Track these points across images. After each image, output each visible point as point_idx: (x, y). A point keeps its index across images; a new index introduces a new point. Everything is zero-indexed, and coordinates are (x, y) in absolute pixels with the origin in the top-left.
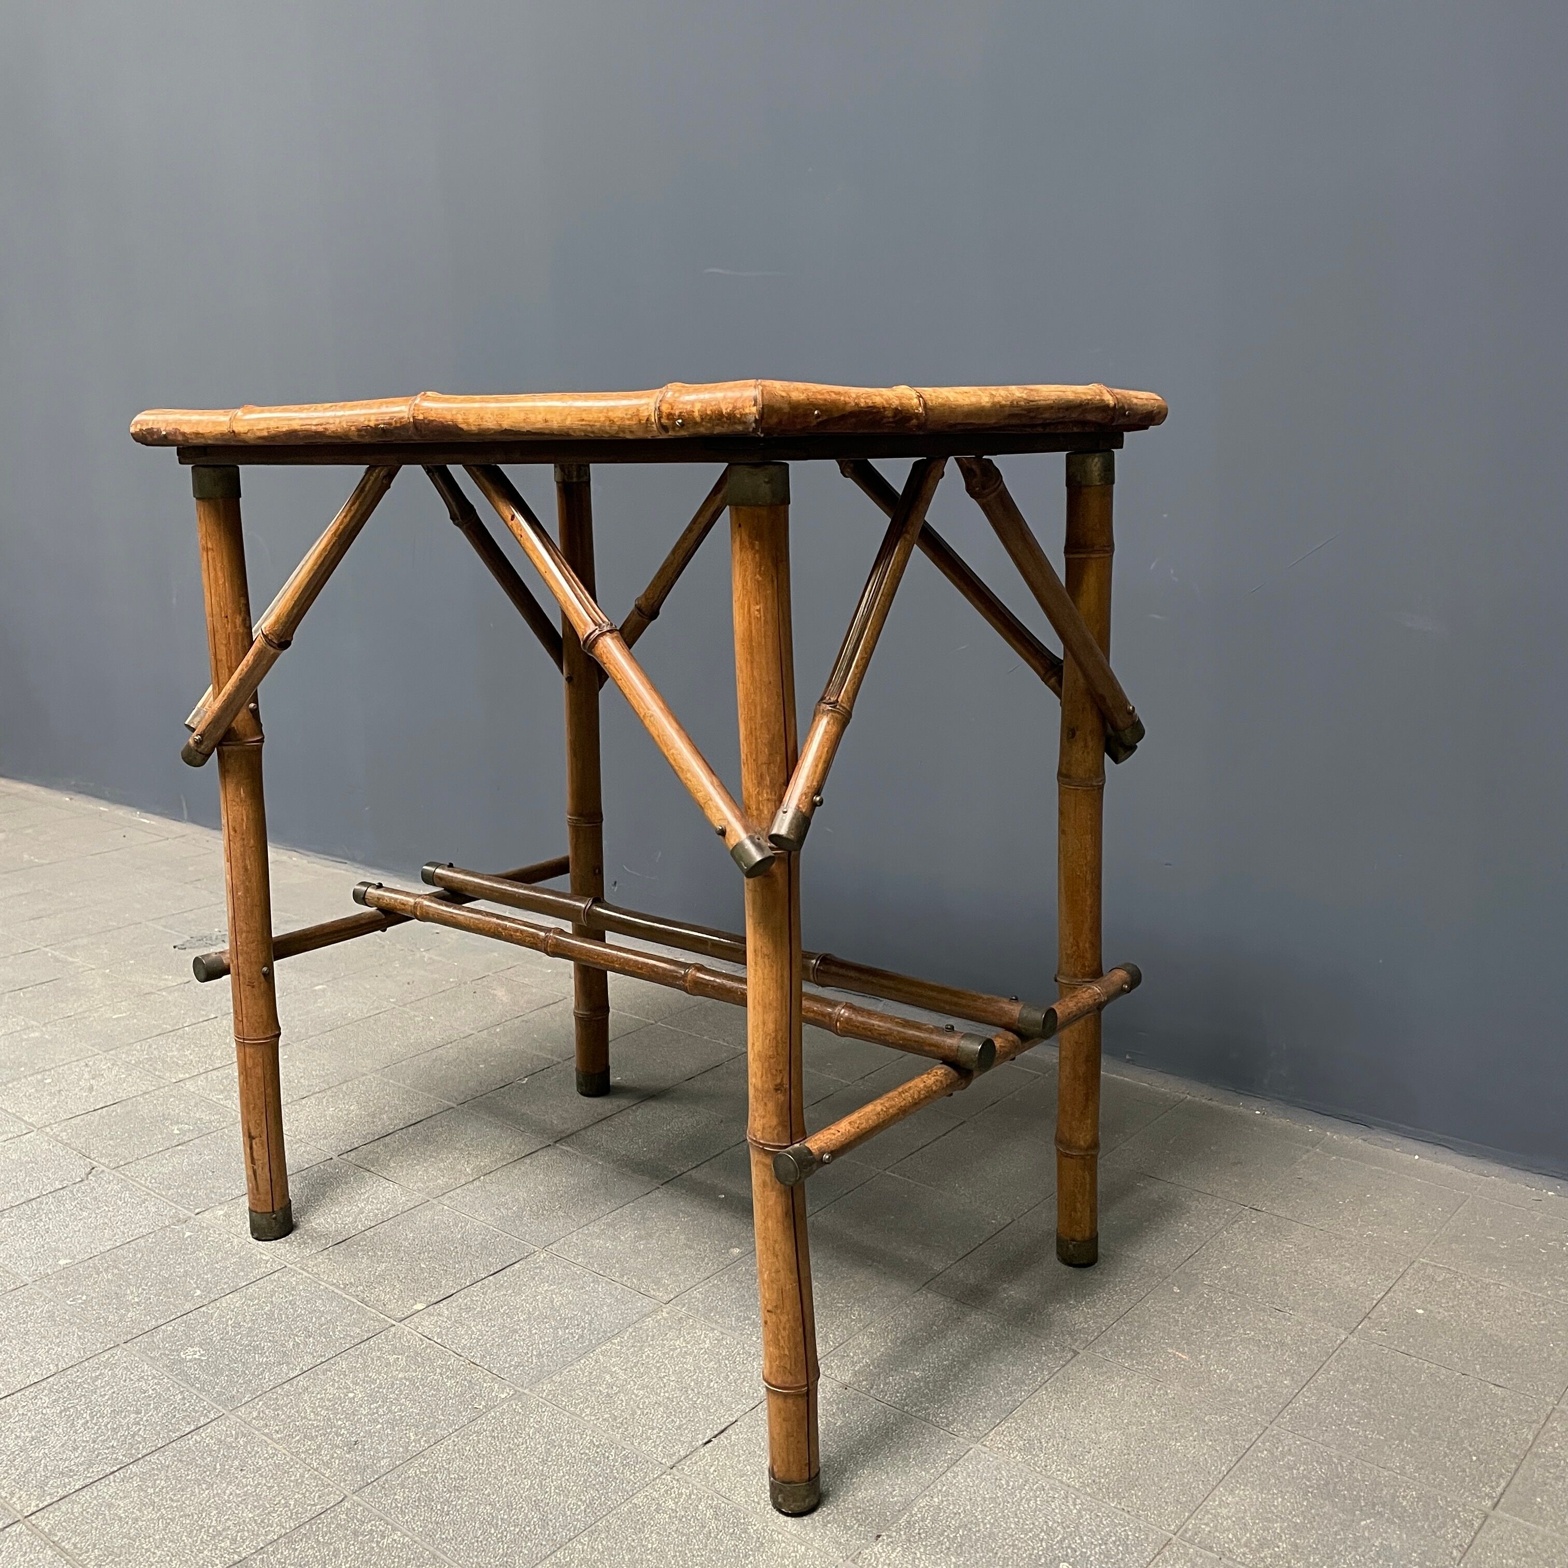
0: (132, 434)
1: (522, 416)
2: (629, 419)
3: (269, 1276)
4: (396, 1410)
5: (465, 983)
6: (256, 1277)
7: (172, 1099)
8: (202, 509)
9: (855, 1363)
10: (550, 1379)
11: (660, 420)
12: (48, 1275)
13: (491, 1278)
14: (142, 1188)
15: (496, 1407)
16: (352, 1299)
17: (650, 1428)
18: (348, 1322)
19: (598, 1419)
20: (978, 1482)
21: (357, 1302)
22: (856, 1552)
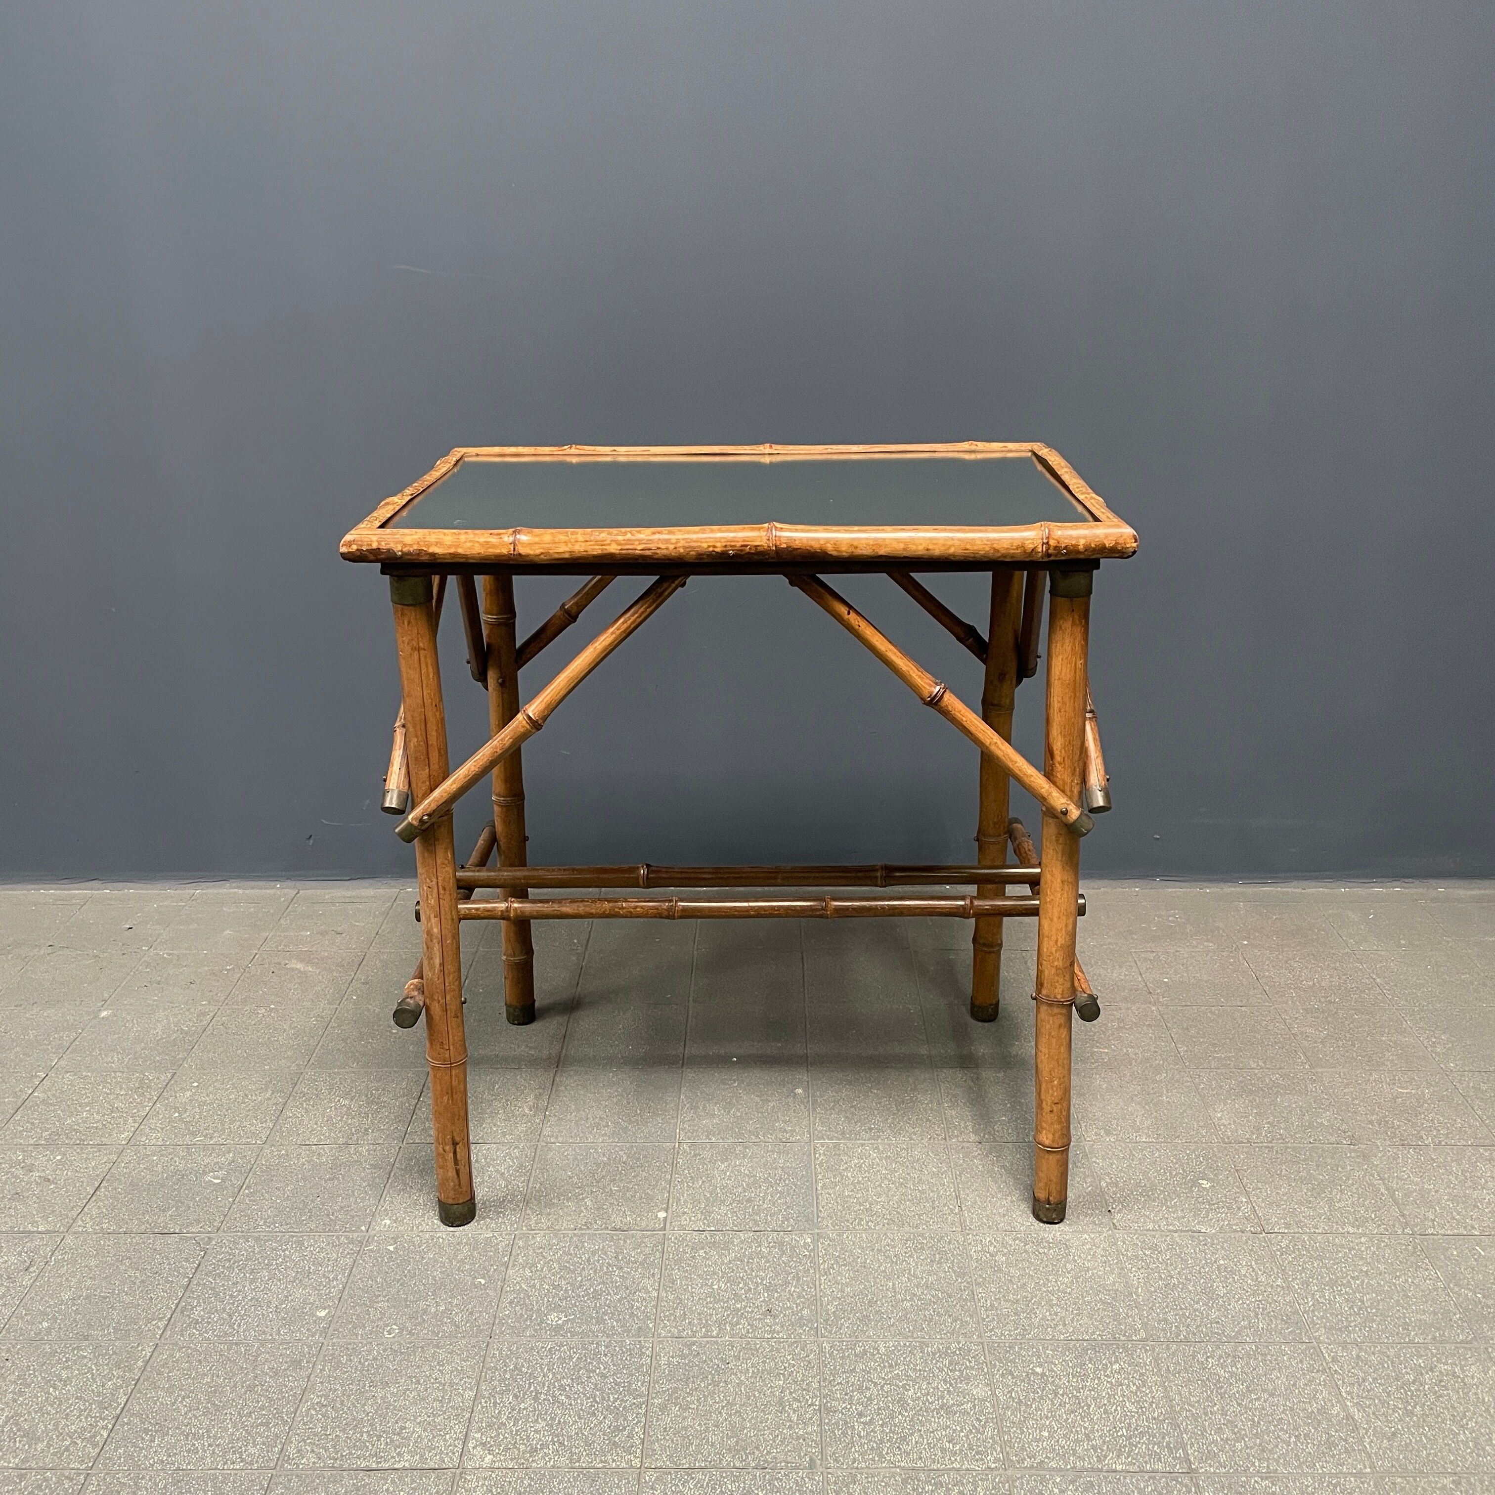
0: (341, 554)
1: (902, 546)
2: (1014, 549)
3: (515, 1245)
4: (760, 1281)
5: (247, 966)
6: (507, 1251)
7: (155, 1158)
8: (413, 614)
9: (966, 1127)
10: (818, 1217)
11: (1047, 550)
12: (328, 1328)
13: (677, 1176)
14: (278, 1234)
15: (816, 1248)
16: (606, 1232)
17: (919, 1216)
18: (631, 1247)
19: (884, 1225)
20: (1111, 1161)
21: (614, 1232)
22: (1112, 1225)
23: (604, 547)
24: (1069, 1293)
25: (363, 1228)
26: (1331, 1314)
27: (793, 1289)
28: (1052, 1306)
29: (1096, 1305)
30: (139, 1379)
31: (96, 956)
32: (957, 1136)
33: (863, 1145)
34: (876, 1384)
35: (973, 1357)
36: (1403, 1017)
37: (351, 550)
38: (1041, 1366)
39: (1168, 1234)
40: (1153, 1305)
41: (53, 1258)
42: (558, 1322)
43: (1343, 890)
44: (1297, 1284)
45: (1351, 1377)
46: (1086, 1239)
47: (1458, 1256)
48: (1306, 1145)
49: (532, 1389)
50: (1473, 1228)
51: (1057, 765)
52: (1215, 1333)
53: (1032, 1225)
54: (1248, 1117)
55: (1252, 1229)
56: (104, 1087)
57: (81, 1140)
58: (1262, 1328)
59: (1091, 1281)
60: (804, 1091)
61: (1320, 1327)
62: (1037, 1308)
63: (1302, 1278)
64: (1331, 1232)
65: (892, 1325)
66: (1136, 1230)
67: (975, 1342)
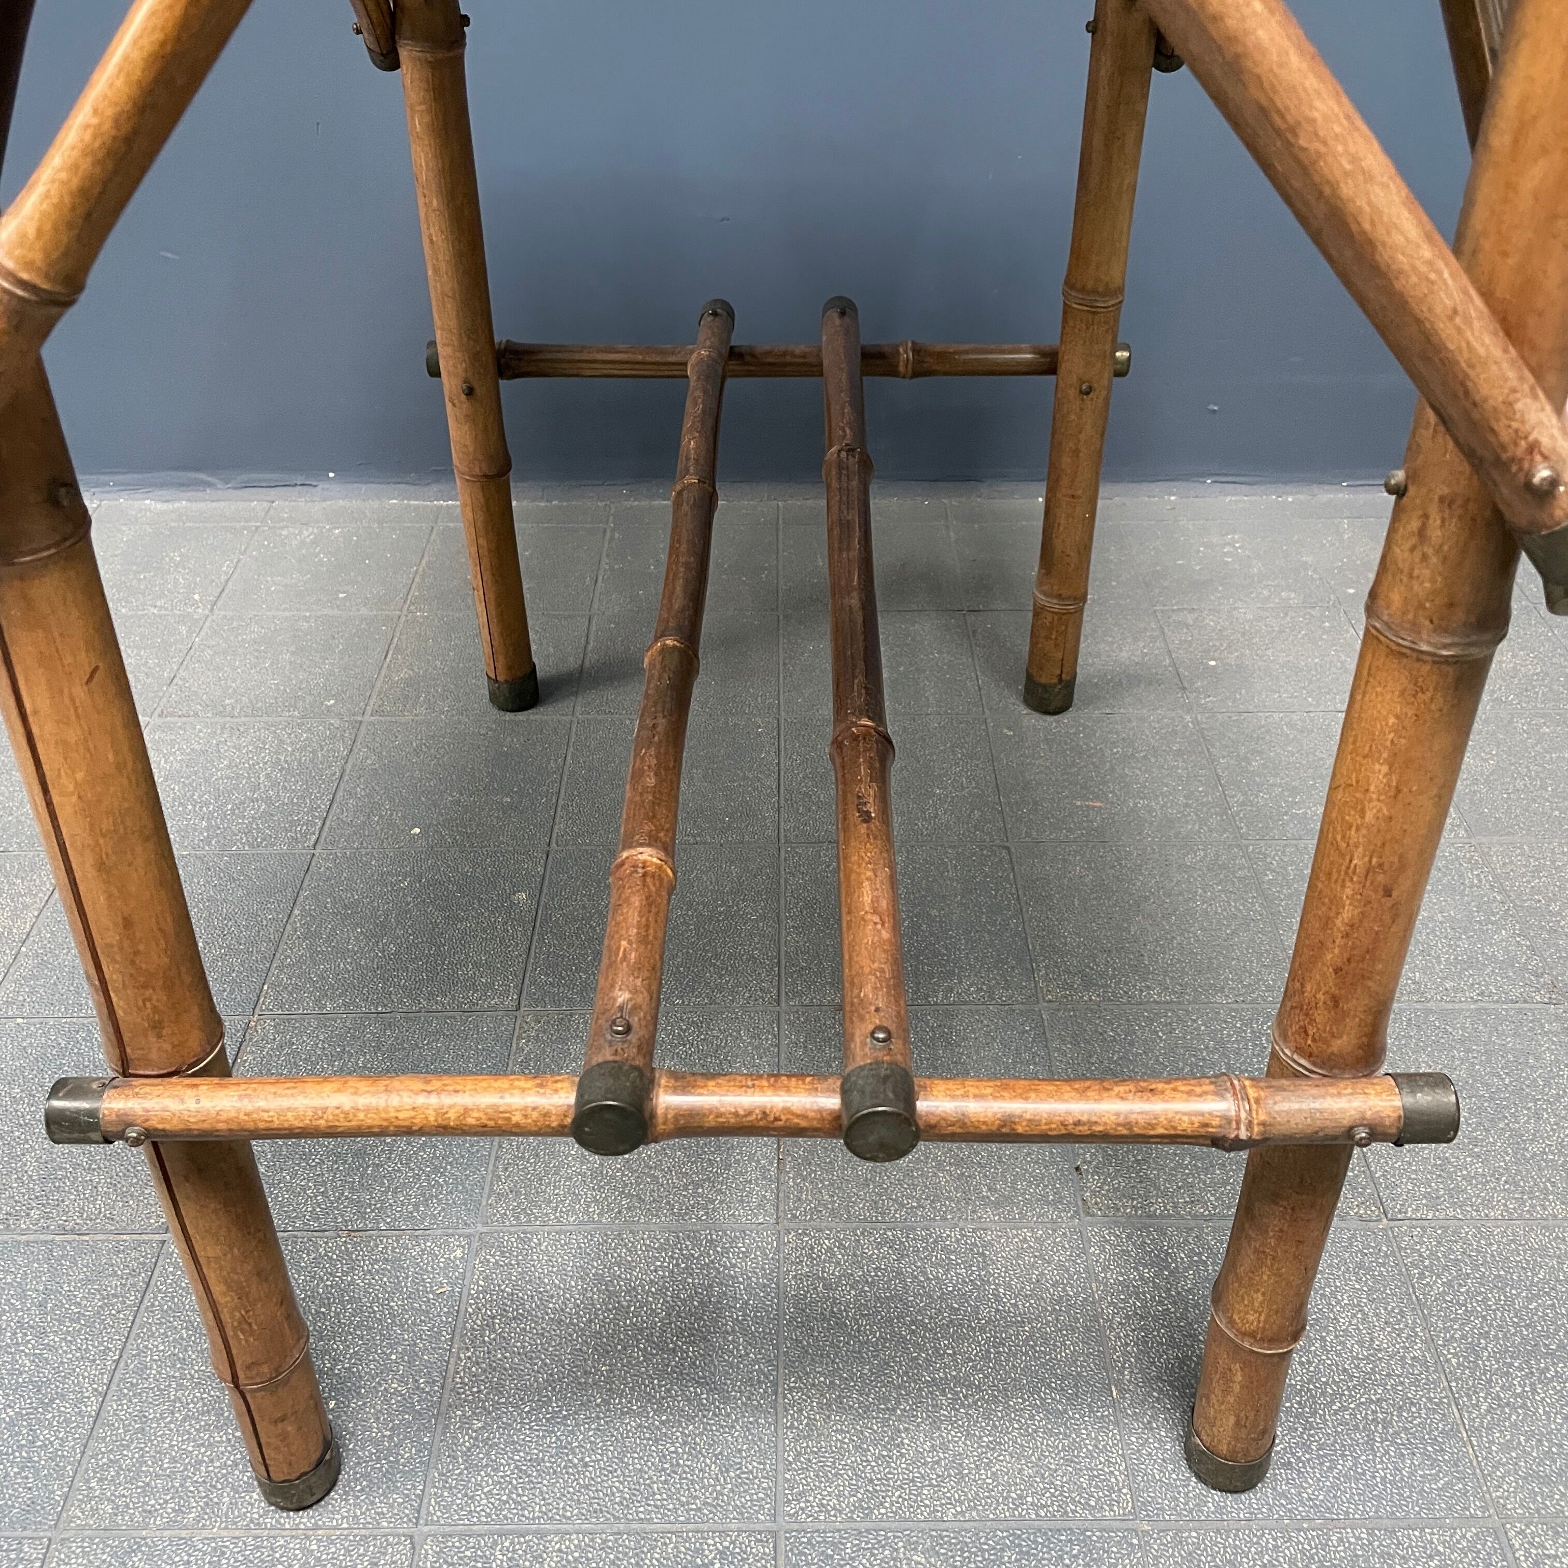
10: (492, 1191)
15: (468, 1275)
16: (44, 1237)
17: (697, 1185)
18: (82, 1276)
19: (620, 1212)
20: (1090, 1047)
21: (57, 1238)
22: (1080, 1203)
24: (978, 1387)
26: (1529, 1436)
29: (1032, 1417)
39: (1192, 1223)
44: (1455, 1355)
46: (1025, 1240)
48: (1464, 1006)
53: (920, 1206)
58: (1383, 1479)
59: (1026, 1354)
60: (530, 896)
61: (1508, 1472)
62: (907, 1429)
63: (1464, 1337)
64: (1520, 1218)
65: (587, 1487)
66: (1129, 1216)
67: (760, 1533)
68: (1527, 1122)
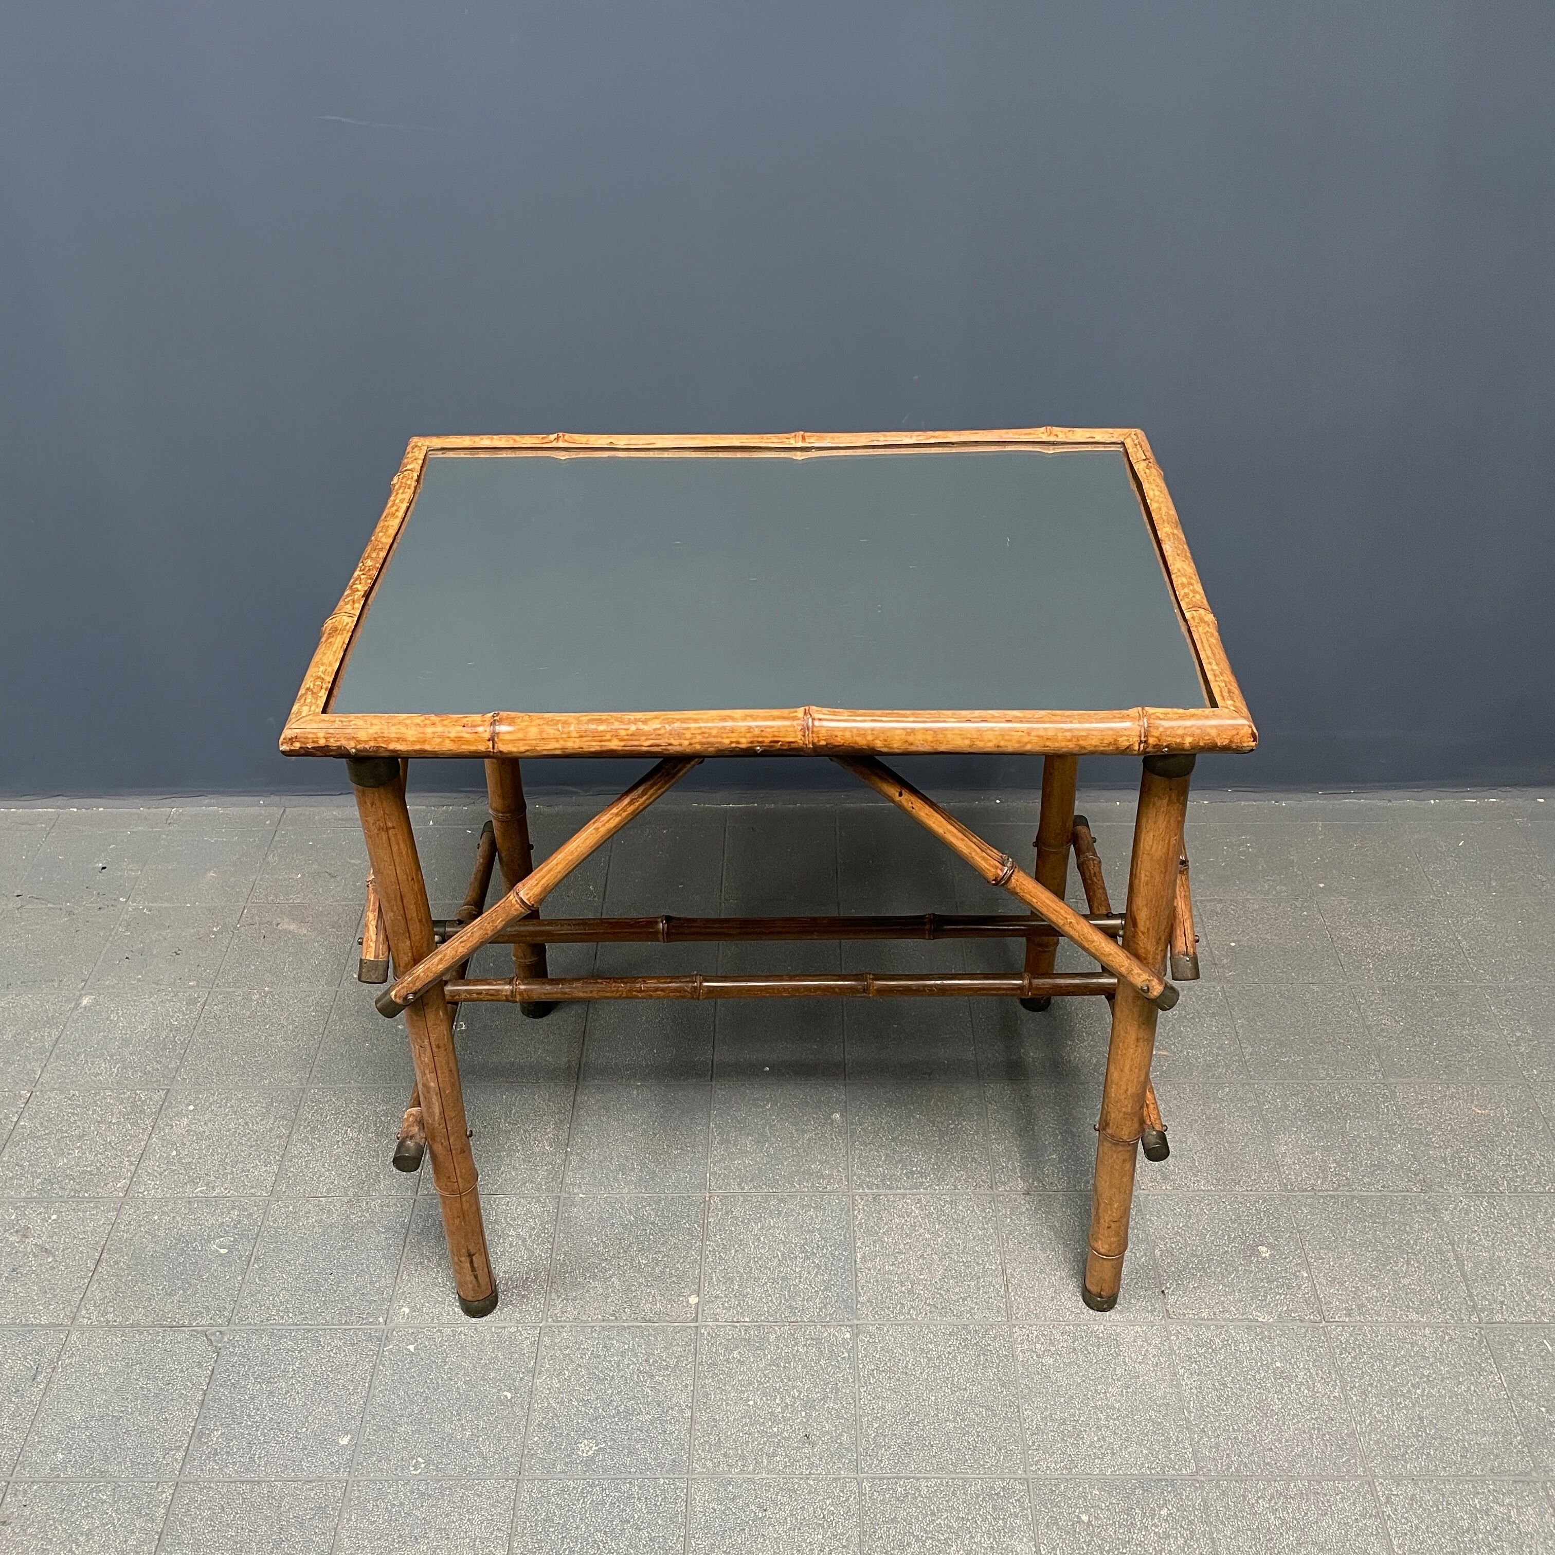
0: (282, 751)
2: (1104, 747)
3: (540, 1344)
4: (797, 1394)
5: (235, 928)
6: (532, 1352)
7: (156, 1217)
8: (377, 795)
9: (1014, 1170)
10: (858, 1301)
11: (1145, 749)
12: (352, 1461)
13: (708, 1243)
14: (292, 1327)
15: (855, 1347)
16: (635, 1324)
17: (964, 1299)
18: (662, 1346)
19: (926, 1314)
20: (1167, 1219)
21: (643, 1324)
22: (1165, 1311)
23: (603, 743)
24: (1118, 1410)
25: (381, 1320)
26: (1389, 1437)
27: (832, 1405)
28: (1099, 1428)
29: (1146, 1425)
30: (162, 1531)
31: (70, 913)
32: (1004, 1184)
33: (904, 1195)
34: (918, 1540)
35: (1018, 1500)
36: (1487, 1000)
37: (293, 748)
38: (1086, 1511)
39: (1223, 1323)
40: (1206, 1426)
41: (60, 1363)
42: (590, 1453)
43: (1432, 802)
44: (1355, 1395)
45: (1404, 1524)
46: (1137, 1332)
47: (1525, 1354)
48: (1373, 1194)
49: (565, 1546)
50: (1543, 1314)
51: (1140, 934)
52: (1268, 1464)
53: (1081, 1310)
54: (1313, 1152)
55: (1312, 1317)
56: (94, 1111)
57: (76, 1191)
58: (1317, 1457)
59: (1141, 1393)
60: (842, 1116)
61: (1377, 1454)
62: (1085, 1431)
63: (1360, 1386)
64: (1394, 1321)
65: (934, 1456)
66: (1190, 1319)
67: (1020, 1479)
68: (1402, 1266)
